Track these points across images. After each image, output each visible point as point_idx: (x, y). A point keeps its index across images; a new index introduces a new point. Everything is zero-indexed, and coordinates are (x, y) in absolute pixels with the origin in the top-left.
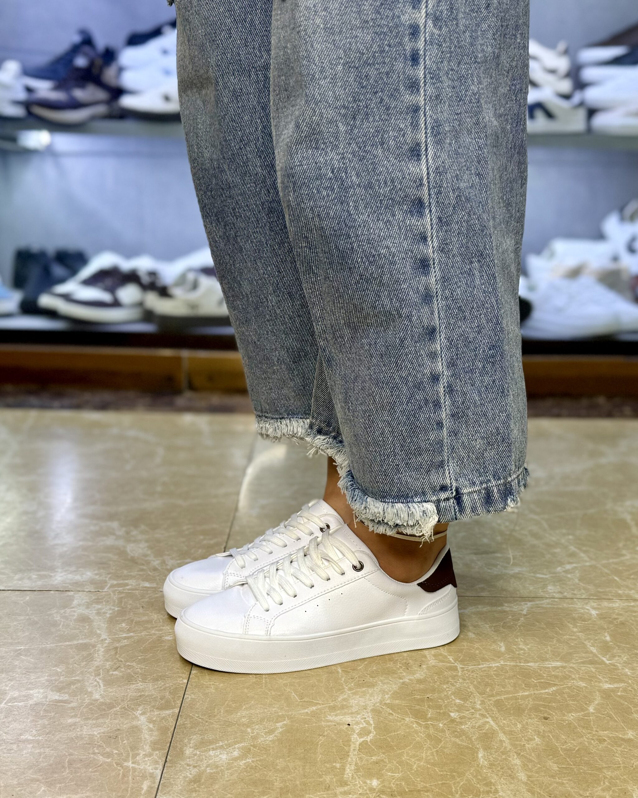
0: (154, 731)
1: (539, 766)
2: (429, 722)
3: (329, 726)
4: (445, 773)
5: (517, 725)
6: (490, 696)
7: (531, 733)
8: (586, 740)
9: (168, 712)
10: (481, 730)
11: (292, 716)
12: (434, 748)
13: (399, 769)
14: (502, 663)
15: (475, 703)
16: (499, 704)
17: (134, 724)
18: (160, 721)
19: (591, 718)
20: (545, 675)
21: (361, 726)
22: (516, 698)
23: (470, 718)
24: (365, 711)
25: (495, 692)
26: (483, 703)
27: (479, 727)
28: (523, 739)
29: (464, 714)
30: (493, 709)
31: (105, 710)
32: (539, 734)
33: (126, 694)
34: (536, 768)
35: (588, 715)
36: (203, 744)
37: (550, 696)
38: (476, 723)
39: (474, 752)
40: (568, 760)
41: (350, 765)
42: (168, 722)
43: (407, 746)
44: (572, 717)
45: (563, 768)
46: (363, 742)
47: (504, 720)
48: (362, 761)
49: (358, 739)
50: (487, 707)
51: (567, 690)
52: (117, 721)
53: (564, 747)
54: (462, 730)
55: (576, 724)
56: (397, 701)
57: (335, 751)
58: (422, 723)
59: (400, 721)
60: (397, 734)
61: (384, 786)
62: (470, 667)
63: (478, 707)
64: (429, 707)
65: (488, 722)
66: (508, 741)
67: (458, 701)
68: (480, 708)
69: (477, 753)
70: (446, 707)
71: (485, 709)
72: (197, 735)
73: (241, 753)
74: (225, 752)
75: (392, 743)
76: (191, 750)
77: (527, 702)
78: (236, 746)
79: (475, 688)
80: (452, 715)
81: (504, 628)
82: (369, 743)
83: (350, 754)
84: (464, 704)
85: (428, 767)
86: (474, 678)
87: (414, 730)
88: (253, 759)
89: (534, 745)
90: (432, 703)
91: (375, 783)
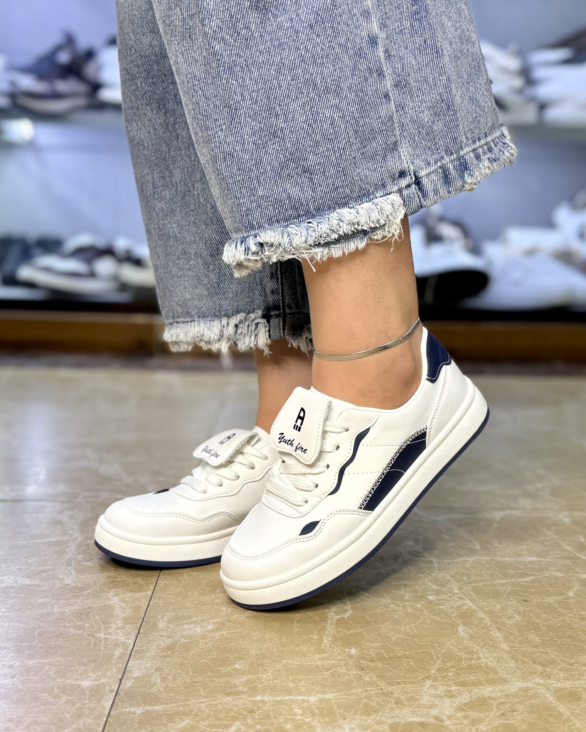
0: (126, 609)
1: (521, 638)
2: (406, 603)
4: (425, 643)
5: (496, 606)
6: (466, 583)
7: (511, 612)
8: (567, 618)
9: (140, 594)
10: (460, 610)
12: (412, 623)
13: (378, 640)
14: (478, 558)
15: (452, 588)
16: (475, 589)
17: (107, 603)
18: (132, 601)
19: (571, 601)
20: (521, 567)
22: (494, 585)
23: (448, 601)
25: (472, 580)
26: (460, 588)
27: (458, 607)
28: (503, 617)
29: (441, 597)
30: (471, 593)
31: (76, 592)
32: (519, 613)
33: (98, 580)
34: (518, 640)
35: (568, 598)
36: (177, 619)
37: (528, 584)
38: (454, 604)
39: (453, 627)
40: (551, 634)
41: (328, 636)
42: (141, 602)
43: (385, 622)
44: (552, 600)
45: (546, 640)
46: (340, 618)
47: (483, 602)
48: (340, 633)
49: (335, 616)
50: (465, 592)
51: (545, 579)
52: (89, 601)
53: (545, 623)
54: (440, 609)
55: (556, 606)
57: (311, 626)
58: (399, 604)
59: (377, 603)
60: (375, 613)
61: (363, 654)
62: (446, 561)
63: (456, 591)
64: (406, 591)
65: (467, 604)
66: (487, 619)
67: (435, 587)
68: (458, 592)
69: (457, 628)
70: (423, 591)
71: (463, 593)
72: (170, 612)
73: (216, 627)
74: (200, 626)
75: (370, 620)
76: (165, 624)
77: (505, 588)
78: (210, 621)
79: (451, 577)
80: (430, 597)
81: (478, 531)
82: (346, 620)
83: (327, 627)
84: (441, 589)
85: (407, 638)
86: (450, 569)
87: (391, 609)
88: (229, 632)
89: (515, 622)
90: (409, 588)
91: (353, 651)
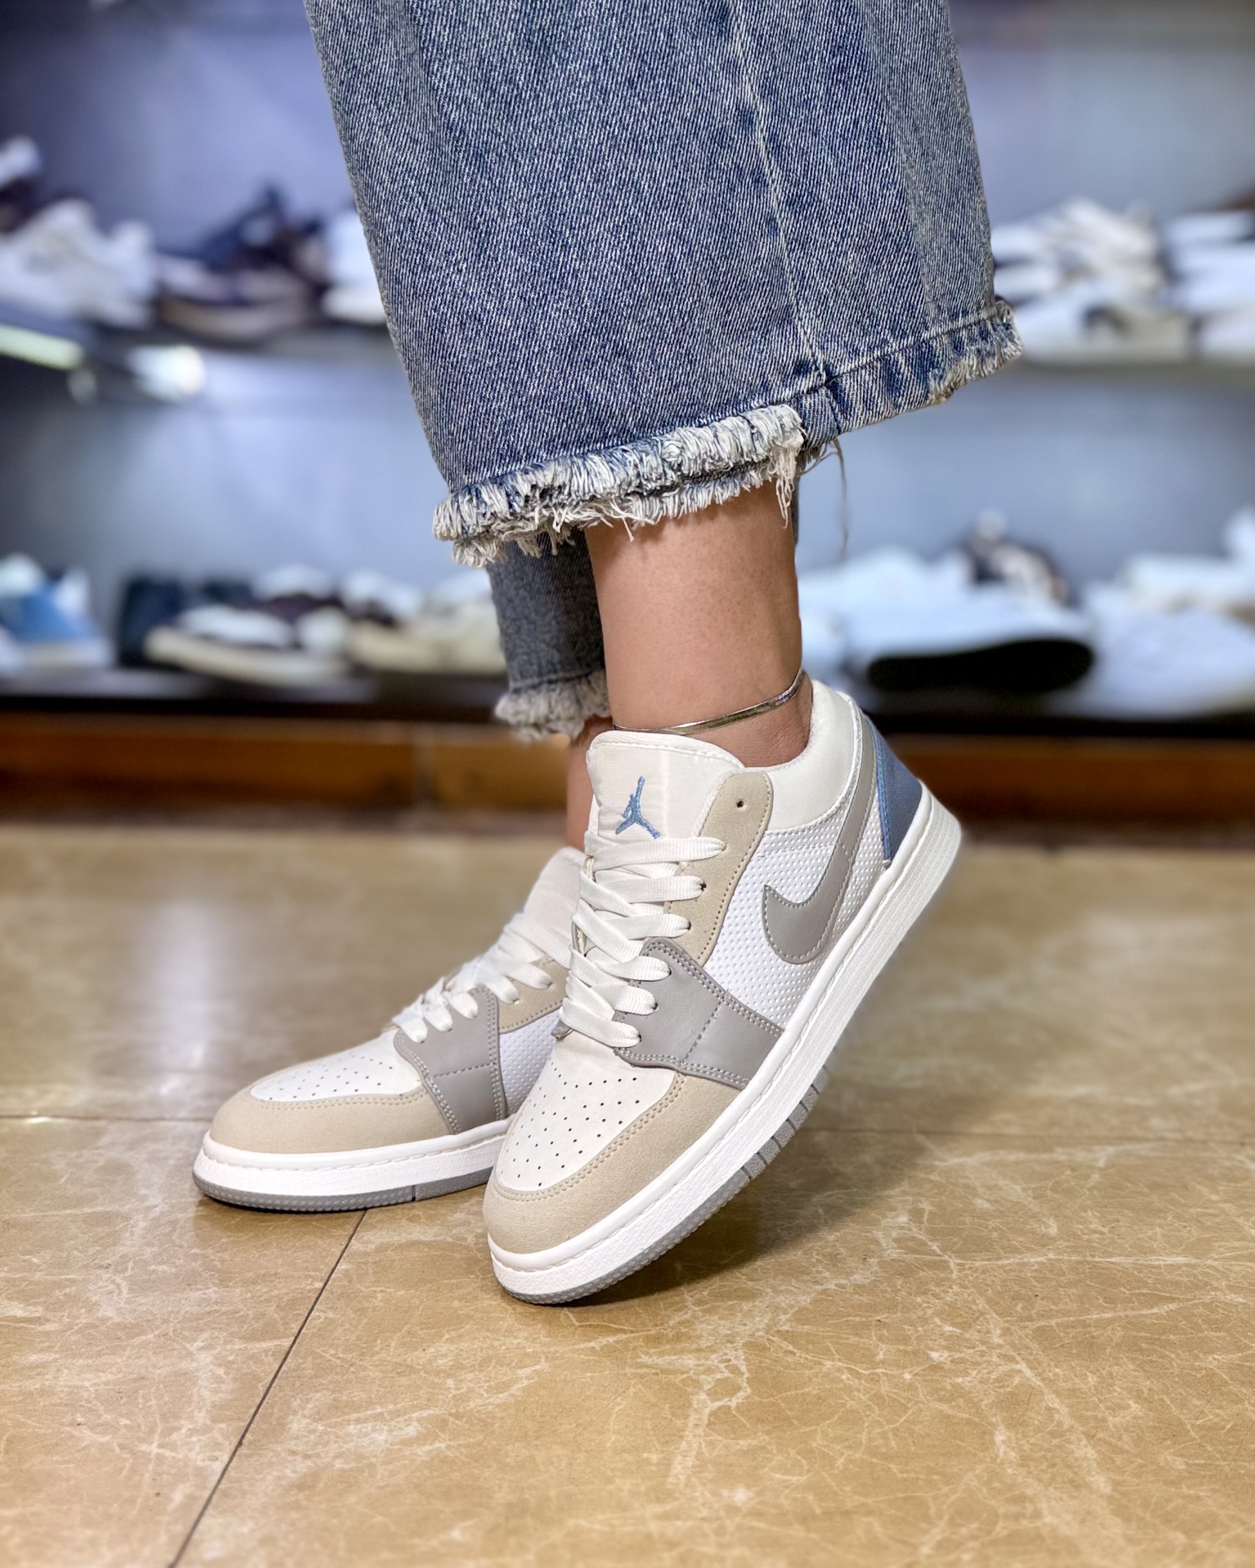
0: (223, 1382)
1: (1141, 1461)
2: (879, 1371)
3: (642, 1376)
4: (912, 1475)
5: (1087, 1379)
6: (1021, 1319)
7: (1120, 1393)
8: (1250, 1408)
9: (265, 1345)
10: (1003, 1386)
11: (558, 1355)
12: (888, 1422)
13: (802, 1466)
14: (1051, 1256)
15: (988, 1332)
16: (1041, 1334)
17: (182, 1367)
18: (243, 1363)
20: (1149, 1281)
21: (719, 1376)
22: (1084, 1325)
23: (978, 1364)
24: (729, 1345)
25: (1034, 1311)
26: (1006, 1332)
27: (997, 1380)
28: (1101, 1405)
29: (962, 1355)
30: (1031, 1345)
31: (119, 1338)
32: (1139, 1397)
33: (176, 1309)
34: (1133, 1466)
35: (1252, 1358)
36: (337, 1410)
37: (1163, 1321)
38: (989, 1373)
39: (985, 1435)
40: (1210, 1449)
41: (685, 1456)
42: (264, 1363)
43: (824, 1419)
44: (1215, 1363)
45: (1198, 1465)
46: (719, 1408)
47: (1056, 1366)
48: (714, 1448)
49: (708, 1402)
50: (1017, 1342)
51: (1202, 1310)
52: (142, 1362)
53: (1199, 1422)
54: (956, 1387)
55: (1225, 1377)
56: (805, 1327)
57: (650, 1428)
58: (861, 1371)
59: (811, 1368)
60: (803, 1394)
61: (763, 1503)
62: (978, 1264)
63: (997, 1340)
64: (881, 1339)
65: (1020, 1371)
66: (1065, 1410)
67: (948, 1328)
68: (1001, 1342)
69: (992, 1434)
70: (919, 1338)
71: (1012, 1345)
72: (324, 1392)
73: (423, 1430)
74: (386, 1428)
75: (789, 1413)
76: (305, 1421)
77: (1109, 1333)
78: (414, 1415)
79: (988, 1303)
80: (935, 1355)
81: (1056, 1192)
82: (734, 1412)
83: (687, 1433)
84: (961, 1334)
85: (871, 1463)
86: (987, 1285)
87: (842, 1385)
88: (451, 1443)
89: (1128, 1418)
90: (888, 1331)
91: (741, 1496)
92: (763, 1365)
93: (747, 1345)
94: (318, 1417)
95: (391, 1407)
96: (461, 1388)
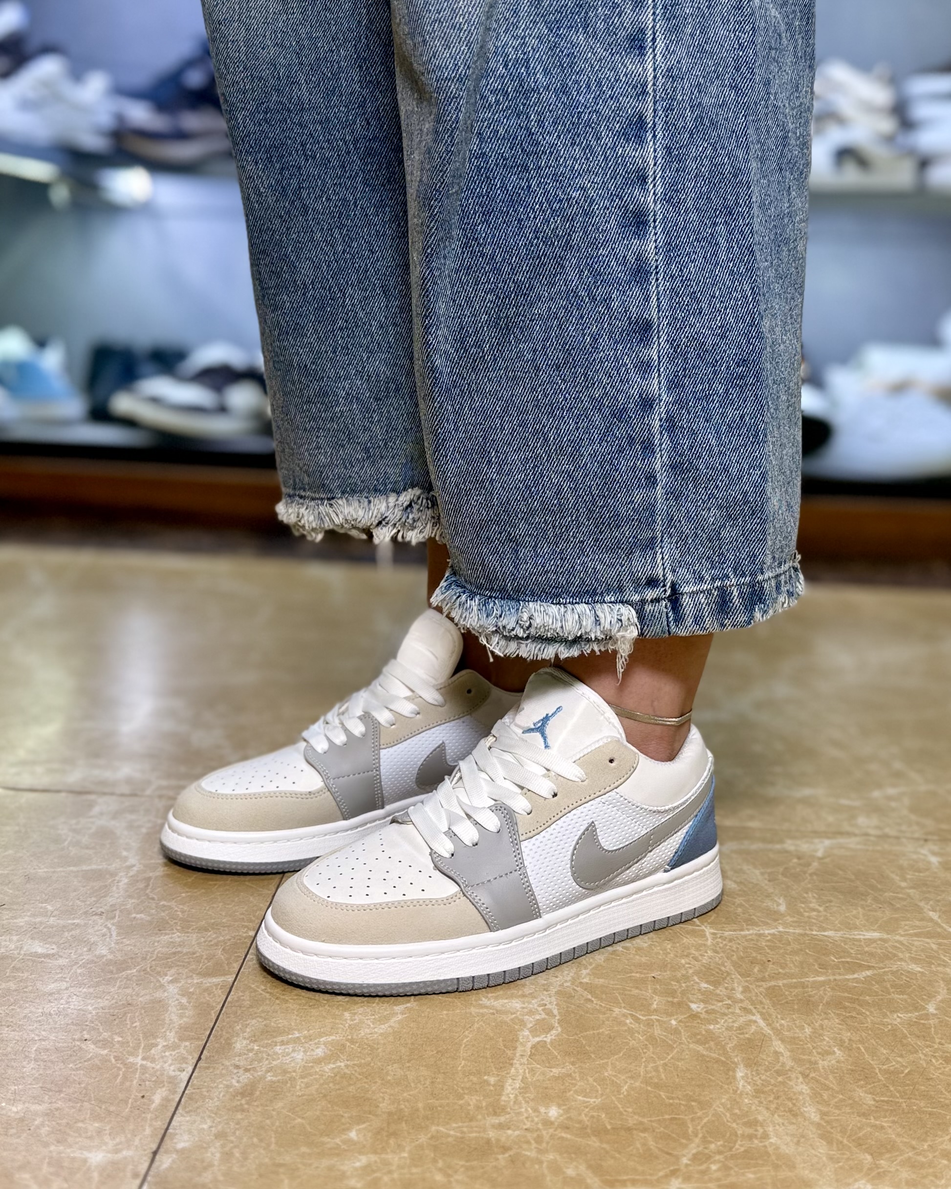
0: (187, 1009)
1: (841, 1096)
2: (653, 1017)
3: (483, 1015)
4: (677, 1101)
5: (803, 1029)
6: (758, 980)
7: (828, 1042)
8: (923, 1057)
9: (215, 980)
10: (743, 1033)
12: (659, 1058)
13: (597, 1091)
14: (781, 929)
15: (733, 989)
16: (773, 993)
17: (157, 996)
18: (200, 994)
19: (931, 1022)
20: (852, 951)
21: (538, 1017)
22: (803, 986)
23: (725, 1014)
24: (545, 993)
25: (767, 973)
26: (746, 990)
27: (739, 1028)
28: (814, 1051)
29: (714, 1007)
30: (764, 1000)
31: (112, 972)
32: (841, 1044)
33: (152, 949)
34: (836, 1100)
35: (927, 1016)
36: (268, 1033)
37: (861, 985)
38: (733, 1022)
39: (729, 1069)
40: (892, 1089)
41: (514, 1080)
42: (214, 996)
43: (614, 1054)
44: (899, 1020)
45: (883, 1101)
46: (538, 1043)
47: (782, 1019)
48: (534, 1074)
49: (531, 1037)
50: (754, 998)
51: (890, 976)
52: (129, 991)
53: (884, 1067)
54: (709, 1032)
55: (905, 1031)
56: (601, 980)
57: (489, 1056)
58: (641, 1017)
59: (604, 1014)
60: (598, 1034)
61: (569, 1118)
62: (727, 934)
63: (739, 996)
64: (655, 992)
65: (755, 1022)
66: (787, 1054)
67: (704, 985)
68: (742, 997)
69: (734, 1071)
70: (683, 993)
71: (750, 1000)
72: (258, 1019)
73: (329, 1052)
74: (302, 1049)
75: (587, 1048)
76: (245, 1042)
77: (821, 992)
78: (321, 1040)
79: (734, 966)
80: (693, 1006)
81: (786, 877)
82: (549, 1046)
83: (515, 1061)
84: (714, 990)
85: (647, 1090)
86: (733, 951)
87: (626, 1028)
88: (348, 1063)
89: (833, 1062)
90: (660, 985)
91: (554, 1112)
92: (570, 1009)
93: (558, 993)
94: (254, 1039)
95: (306, 1032)
96: (355, 1020)
